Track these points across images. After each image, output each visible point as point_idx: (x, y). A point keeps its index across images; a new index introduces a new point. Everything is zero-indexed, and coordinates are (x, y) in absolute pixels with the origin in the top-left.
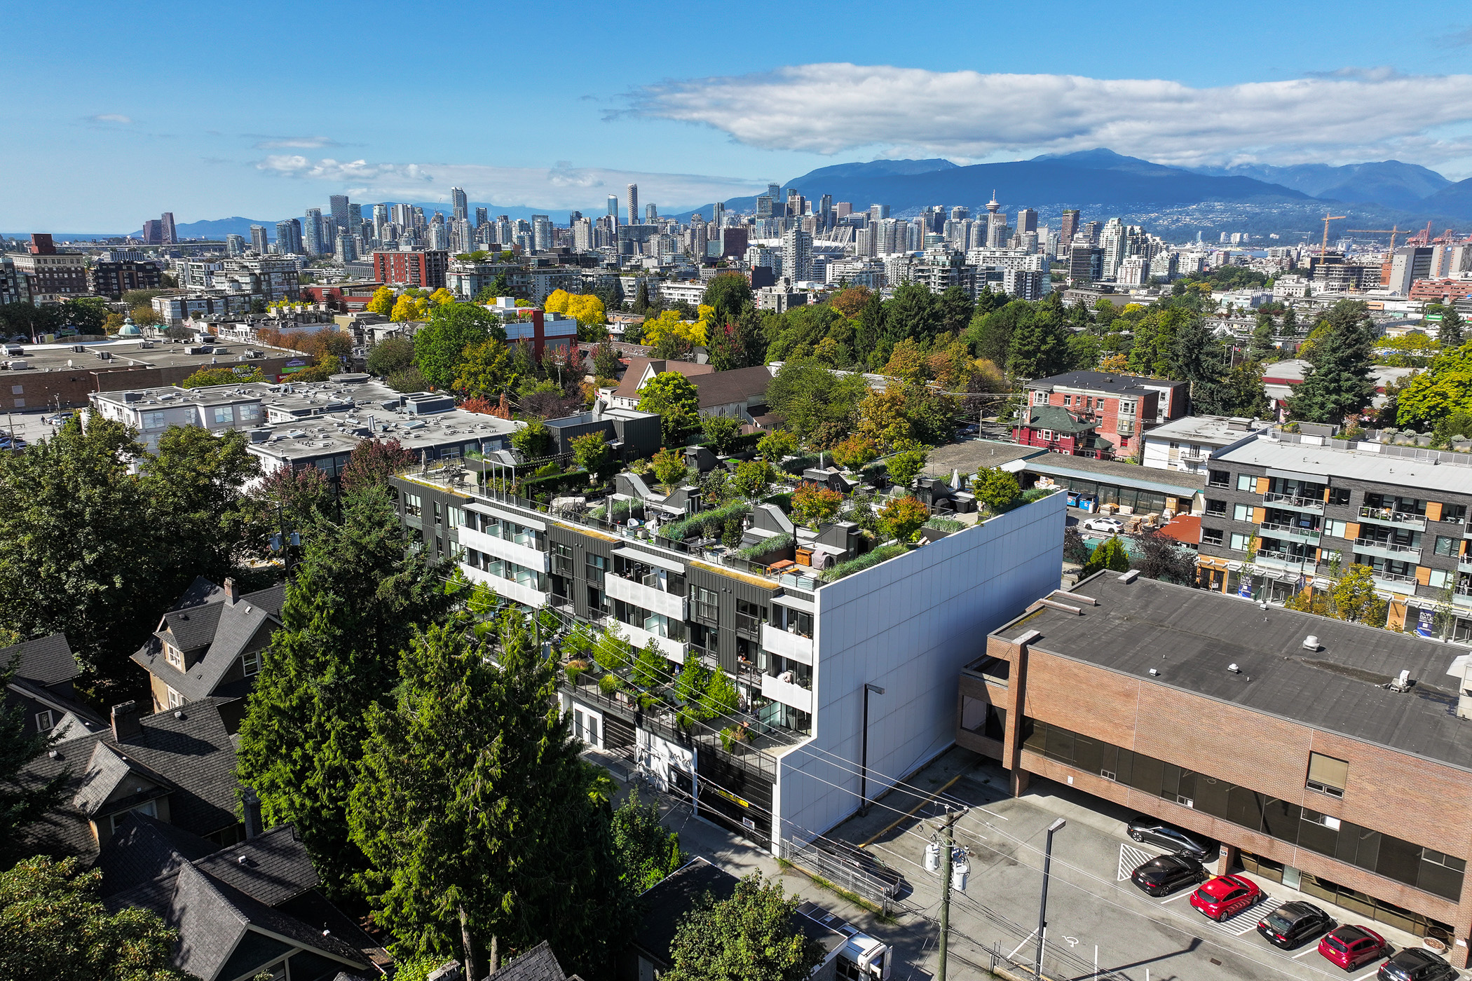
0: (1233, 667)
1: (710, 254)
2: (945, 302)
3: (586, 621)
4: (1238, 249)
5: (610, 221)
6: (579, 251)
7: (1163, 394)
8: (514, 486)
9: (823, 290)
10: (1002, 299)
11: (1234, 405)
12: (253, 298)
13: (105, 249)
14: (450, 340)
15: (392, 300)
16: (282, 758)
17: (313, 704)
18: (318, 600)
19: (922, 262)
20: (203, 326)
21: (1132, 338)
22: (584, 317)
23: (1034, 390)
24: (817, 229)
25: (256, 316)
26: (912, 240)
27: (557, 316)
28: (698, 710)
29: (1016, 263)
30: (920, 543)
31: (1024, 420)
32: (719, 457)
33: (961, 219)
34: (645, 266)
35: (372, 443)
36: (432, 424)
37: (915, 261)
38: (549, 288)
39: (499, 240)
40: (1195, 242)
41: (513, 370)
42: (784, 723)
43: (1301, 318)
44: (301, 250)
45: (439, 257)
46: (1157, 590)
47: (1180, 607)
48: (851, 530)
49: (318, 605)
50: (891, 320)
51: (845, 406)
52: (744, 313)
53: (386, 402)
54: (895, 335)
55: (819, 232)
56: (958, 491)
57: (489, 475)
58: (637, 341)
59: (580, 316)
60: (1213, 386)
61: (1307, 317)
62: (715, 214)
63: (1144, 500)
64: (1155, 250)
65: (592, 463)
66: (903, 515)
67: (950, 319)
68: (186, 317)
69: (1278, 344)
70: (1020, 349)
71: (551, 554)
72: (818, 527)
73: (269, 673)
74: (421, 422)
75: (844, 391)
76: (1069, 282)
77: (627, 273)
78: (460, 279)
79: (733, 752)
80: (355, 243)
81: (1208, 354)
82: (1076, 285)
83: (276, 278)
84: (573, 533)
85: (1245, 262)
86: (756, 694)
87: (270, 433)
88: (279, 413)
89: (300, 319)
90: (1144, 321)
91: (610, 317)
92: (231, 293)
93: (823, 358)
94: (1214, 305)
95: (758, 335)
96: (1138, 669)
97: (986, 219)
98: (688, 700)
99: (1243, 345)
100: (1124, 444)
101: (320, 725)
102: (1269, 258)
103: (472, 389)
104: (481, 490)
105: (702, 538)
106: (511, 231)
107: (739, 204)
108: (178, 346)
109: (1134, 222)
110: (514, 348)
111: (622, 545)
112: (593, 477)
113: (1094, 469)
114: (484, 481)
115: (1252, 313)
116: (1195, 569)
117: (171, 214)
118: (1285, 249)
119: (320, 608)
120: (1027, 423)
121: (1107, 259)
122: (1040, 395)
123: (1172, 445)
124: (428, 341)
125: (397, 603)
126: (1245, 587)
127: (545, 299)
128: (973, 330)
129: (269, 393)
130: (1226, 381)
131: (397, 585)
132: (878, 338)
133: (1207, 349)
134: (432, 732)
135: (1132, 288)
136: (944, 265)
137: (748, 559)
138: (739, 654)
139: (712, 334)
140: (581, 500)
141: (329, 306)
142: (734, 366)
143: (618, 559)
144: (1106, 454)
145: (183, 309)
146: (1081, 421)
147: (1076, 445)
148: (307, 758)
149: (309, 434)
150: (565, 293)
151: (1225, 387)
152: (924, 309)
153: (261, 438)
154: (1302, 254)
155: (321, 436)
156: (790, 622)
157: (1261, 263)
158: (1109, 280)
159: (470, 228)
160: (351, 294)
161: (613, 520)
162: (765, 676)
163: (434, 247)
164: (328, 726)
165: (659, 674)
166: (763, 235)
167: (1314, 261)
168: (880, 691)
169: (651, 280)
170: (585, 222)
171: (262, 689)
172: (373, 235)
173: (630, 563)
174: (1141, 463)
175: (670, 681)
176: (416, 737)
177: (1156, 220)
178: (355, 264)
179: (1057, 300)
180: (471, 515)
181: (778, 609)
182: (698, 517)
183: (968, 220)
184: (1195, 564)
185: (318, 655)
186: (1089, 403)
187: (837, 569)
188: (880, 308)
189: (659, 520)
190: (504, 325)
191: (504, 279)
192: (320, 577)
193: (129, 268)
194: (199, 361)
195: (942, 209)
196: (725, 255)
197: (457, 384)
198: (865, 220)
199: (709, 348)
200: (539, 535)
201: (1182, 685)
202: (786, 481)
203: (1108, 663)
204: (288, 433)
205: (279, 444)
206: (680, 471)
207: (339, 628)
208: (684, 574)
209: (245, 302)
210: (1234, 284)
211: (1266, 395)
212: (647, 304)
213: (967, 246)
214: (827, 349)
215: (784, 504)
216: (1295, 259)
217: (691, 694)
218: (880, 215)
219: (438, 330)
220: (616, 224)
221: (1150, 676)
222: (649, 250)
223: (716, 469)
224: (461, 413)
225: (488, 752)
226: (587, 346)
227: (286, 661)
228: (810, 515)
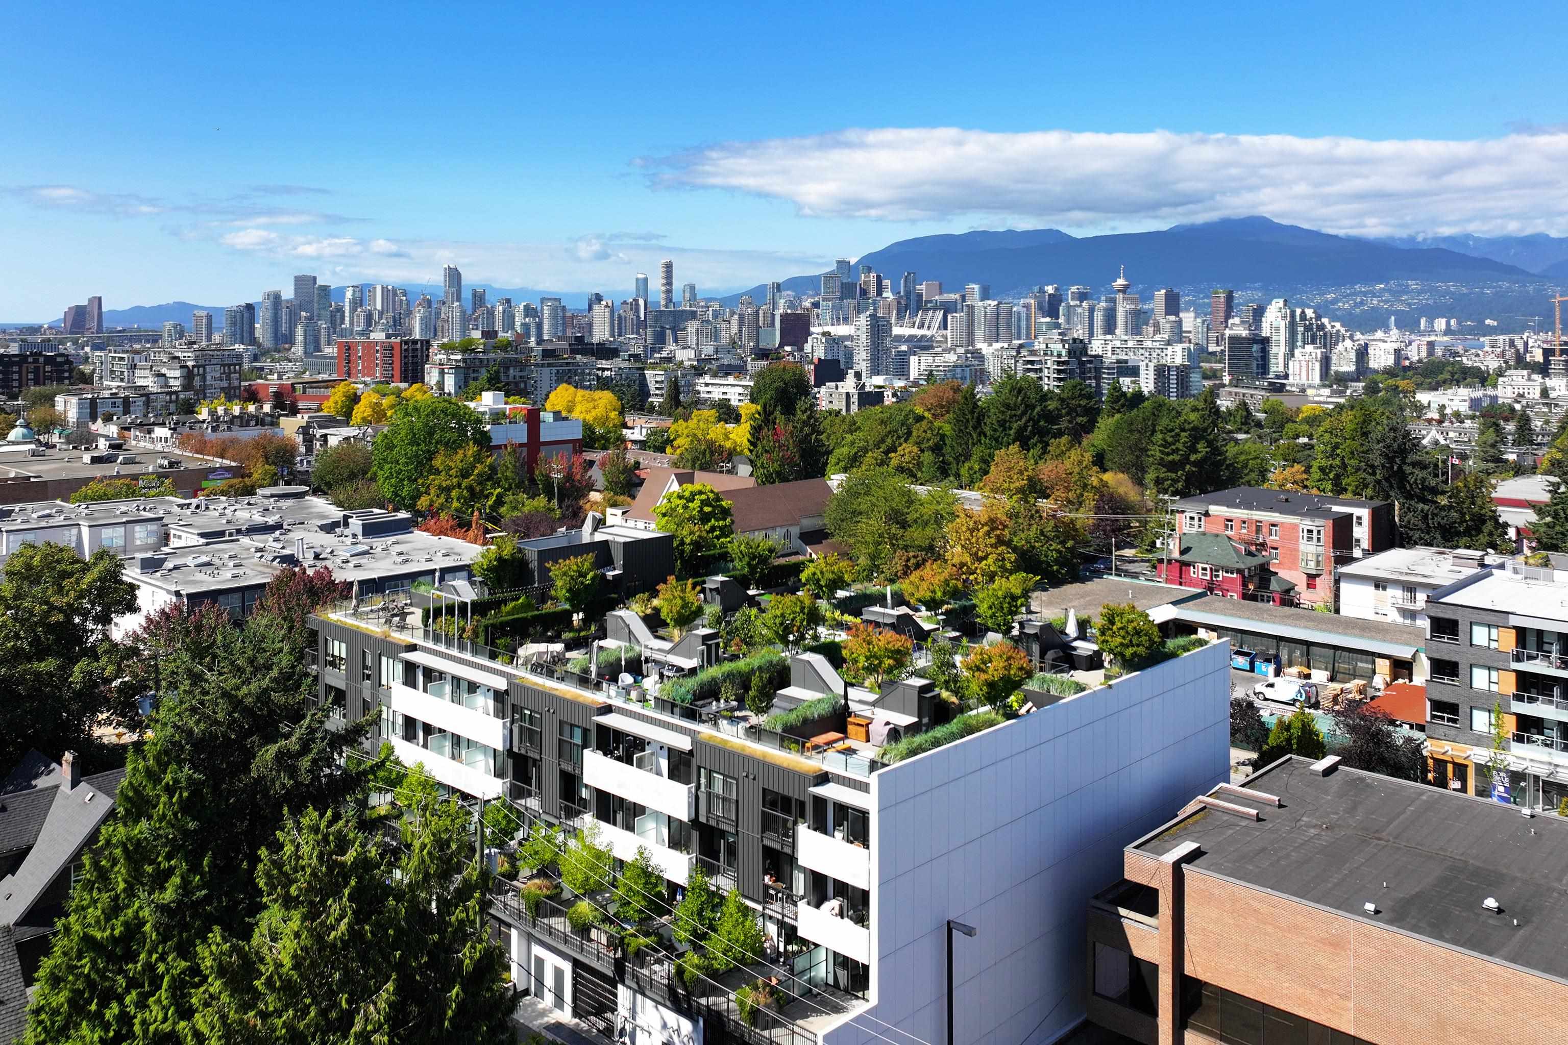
0: (1491, 903)
1: (762, 345)
2: (1062, 400)
3: (556, 822)
4: (1446, 339)
5: (637, 305)
6: (595, 340)
7: (1359, 518)
8: (469, 627)
9: (905, 387)
10: (1138, 398)
11: (1458, 534)
12: (182, 396)
13: (14, 340)
14: (419, 445)
15: (355, 399)
16: (89, 1020)
17: (144, 933)
18: (168, 778)
19: (1033, 353)
20: (113, 430)
21: (1312, 447)
22: (595, 419)
23: (1183, 512)
24: (898, 314)
25: (182, 418)
26: (1019, 327)
27: (557, 415)
28: (705, 956)
29: (1154, 355)
30: (1023, 711)
31: (1170, 552)
32: (751, 592)
33: (1081, 302)
34: (678, 358)
35: (295, 574)
36: (379, 549)
37: (1024, 353)
38: (554, 385)
39: (498, 326)
40: (1387, 330)
41: (497, 484)
42: (831, 981)
43: (1539, 424)
44: (253, 341)
45: (419, 346)
46: (1368, 785)
47: (1404, 811)
48: (923, 690)
49: (167, 784)
50: (992, 419)
51: (929, 531)
52: (799, 412)
53: (324, 522)
54: (997, 440)
55: (900, 317)
56: (1075, 639)
57: (438, 612)
58: (661, 449)
59: (589, 418)
60: (1426, 507)
61: (1547, 422)
62: (769, 296)
63: (1344, 662)
64: (1337, 338)
65: (577, 597)
66: (995, 670)
67: (1070, 422)
68: (94, 419)
69: (1512, 457)
70: (1162, 459)
71: (512, 722)
72: (879, 687)
73: (89, 886)
74: (366, 548)
75: (928, 511)
76: (1226, 379)
77: (654, 366)
78: (442, 373)
79: (755, 1023)
80: (319, 331)
81: (1414, 464)
82: (1236, 383)
83: (213, 372)
84: (542, 692)
85: (1456, 354)
86: (790, 933)
87: (165, 560)
88: (184, 535)
89: (238, 422)
90: (1326, 424)
91: (629, 420)
92: (155, 390)
93: (900, 469)
94: (1420, 409)
95: (817, 440)
96: (1350, 905)
97: (1114, 301)
98: (690, 941)
99: (1463, 457)
100: (1311, 586)
101: (150, 967)
102: (1487, 349)
103: (442, 508)
104: (426, 633)
105: (718, 700)
106: (513, 317)
107: (799, 284)
108: (76, 453)
109: (1304, 305)
110: (499, 456)
111: (607, 709)
112: (577, 618)
113: (1273, 619)
114: (431, 620)
115: (1473, 418)
116: (1424, 759)
117: (100, 299)
118: (1507, 338)
119: (170, 790)
120: (1176, 555)
121: (1274, 350)
122: (1192, 518)
123: (1377, 586)
124: (390, 447)
125: (277, 783)
126: (1502, 789)
127: (547, 396)
128: (1099, 437)
129: (176, 510)
130: (1443, 501)
131: (280, 756)
132: (974, 444)
133: (1411, 458)
134: (295, 975)
135: (1310, 386)
136: (1059, 356)
137: (779, 730)
138: (765, 872)
139: (758, 439)
140: (558, 647)
141: (275, 407)
142: (784, 479)
143: (603, 730)
144: (1288, 599)
145: (92, 410)
146: (1250, 554)
147: (1245, 585)
148: (125, 1019)
149: (216, 561)
150: (572, 389)
151: (1443, 508)
152: (1033, 407)
153: (151, 565)
154: (1530, 344)
155: (231, 564)
156: (838, 824)
157: (1478, 355)
158: (1278, 377)
159: (463, 313)
160: (304, 392)
161: (599, 675)
162: (802, 905)
163: (417, 335)
164: (161, 968)
165: (651, 902)
166: (829, 322)
167: (1547, 353)
168: (969, 931)
169: (684, 376)
170: (607, 306)
171: (76, 911)
172: (342, 322)
173: (619, 735)
174: (1337, 611)
175: (669, 913)
176: (269, 983)
177: (1334, 301)
178: (316, 357)
179: (1209, 399)
180: (410, 668)
181: (821, 803)
182: (714, 671)
183: (1091, 302)
184: (1425, 753)
185: (160, 859)
186: (1258, 530)
187: (904, 744)
188: (975, 406)
189: (662, 676)
190: (488, 427)
191: (497, 372)
192: (174, 744)
193: (36, 361)
194: (99, 471)
195: (1057, 289)
196: (781, 345)
197: (423, 502)
198: (959, 302)
199: (753, 457)
200: (499, 696)
201: (1415, 929)
202: (840, 625)
203: (1302, 892)
204: (190, 561)
205: (175, 574)
206: (694, 608)
207: (193, 820)
208: (691, 751)
209: (171, 402)
210: (1444, 382)
211: (1501, 520)
212: (678, 403)
213: (1091, 334)
214: (907, 458)
215: (833, 653)
216: (1522, 351)
217: (694, 932)
218: (977, 296)
219: (403, 433)
220: (646, 308)
221: (1365, 914)
222: (685, 338)
223: (745, 609)
224: (419, 537)
225: (372, 1008)
226: (596, 456)
227: (116, 869)
228: (871, 670)
